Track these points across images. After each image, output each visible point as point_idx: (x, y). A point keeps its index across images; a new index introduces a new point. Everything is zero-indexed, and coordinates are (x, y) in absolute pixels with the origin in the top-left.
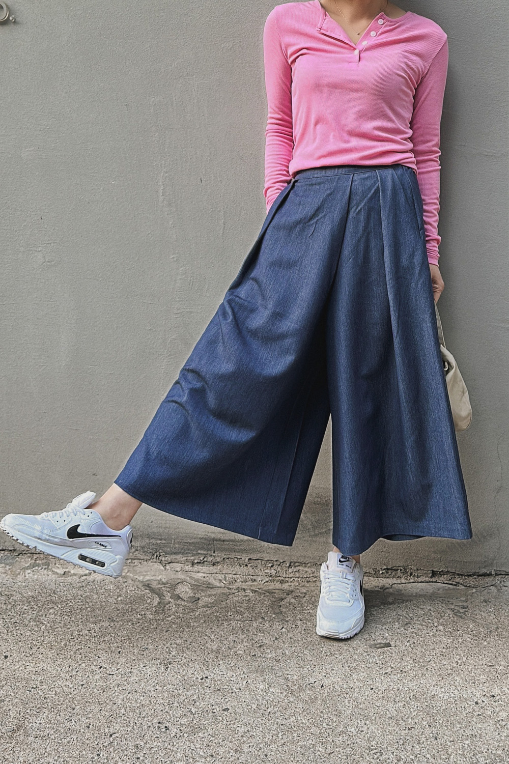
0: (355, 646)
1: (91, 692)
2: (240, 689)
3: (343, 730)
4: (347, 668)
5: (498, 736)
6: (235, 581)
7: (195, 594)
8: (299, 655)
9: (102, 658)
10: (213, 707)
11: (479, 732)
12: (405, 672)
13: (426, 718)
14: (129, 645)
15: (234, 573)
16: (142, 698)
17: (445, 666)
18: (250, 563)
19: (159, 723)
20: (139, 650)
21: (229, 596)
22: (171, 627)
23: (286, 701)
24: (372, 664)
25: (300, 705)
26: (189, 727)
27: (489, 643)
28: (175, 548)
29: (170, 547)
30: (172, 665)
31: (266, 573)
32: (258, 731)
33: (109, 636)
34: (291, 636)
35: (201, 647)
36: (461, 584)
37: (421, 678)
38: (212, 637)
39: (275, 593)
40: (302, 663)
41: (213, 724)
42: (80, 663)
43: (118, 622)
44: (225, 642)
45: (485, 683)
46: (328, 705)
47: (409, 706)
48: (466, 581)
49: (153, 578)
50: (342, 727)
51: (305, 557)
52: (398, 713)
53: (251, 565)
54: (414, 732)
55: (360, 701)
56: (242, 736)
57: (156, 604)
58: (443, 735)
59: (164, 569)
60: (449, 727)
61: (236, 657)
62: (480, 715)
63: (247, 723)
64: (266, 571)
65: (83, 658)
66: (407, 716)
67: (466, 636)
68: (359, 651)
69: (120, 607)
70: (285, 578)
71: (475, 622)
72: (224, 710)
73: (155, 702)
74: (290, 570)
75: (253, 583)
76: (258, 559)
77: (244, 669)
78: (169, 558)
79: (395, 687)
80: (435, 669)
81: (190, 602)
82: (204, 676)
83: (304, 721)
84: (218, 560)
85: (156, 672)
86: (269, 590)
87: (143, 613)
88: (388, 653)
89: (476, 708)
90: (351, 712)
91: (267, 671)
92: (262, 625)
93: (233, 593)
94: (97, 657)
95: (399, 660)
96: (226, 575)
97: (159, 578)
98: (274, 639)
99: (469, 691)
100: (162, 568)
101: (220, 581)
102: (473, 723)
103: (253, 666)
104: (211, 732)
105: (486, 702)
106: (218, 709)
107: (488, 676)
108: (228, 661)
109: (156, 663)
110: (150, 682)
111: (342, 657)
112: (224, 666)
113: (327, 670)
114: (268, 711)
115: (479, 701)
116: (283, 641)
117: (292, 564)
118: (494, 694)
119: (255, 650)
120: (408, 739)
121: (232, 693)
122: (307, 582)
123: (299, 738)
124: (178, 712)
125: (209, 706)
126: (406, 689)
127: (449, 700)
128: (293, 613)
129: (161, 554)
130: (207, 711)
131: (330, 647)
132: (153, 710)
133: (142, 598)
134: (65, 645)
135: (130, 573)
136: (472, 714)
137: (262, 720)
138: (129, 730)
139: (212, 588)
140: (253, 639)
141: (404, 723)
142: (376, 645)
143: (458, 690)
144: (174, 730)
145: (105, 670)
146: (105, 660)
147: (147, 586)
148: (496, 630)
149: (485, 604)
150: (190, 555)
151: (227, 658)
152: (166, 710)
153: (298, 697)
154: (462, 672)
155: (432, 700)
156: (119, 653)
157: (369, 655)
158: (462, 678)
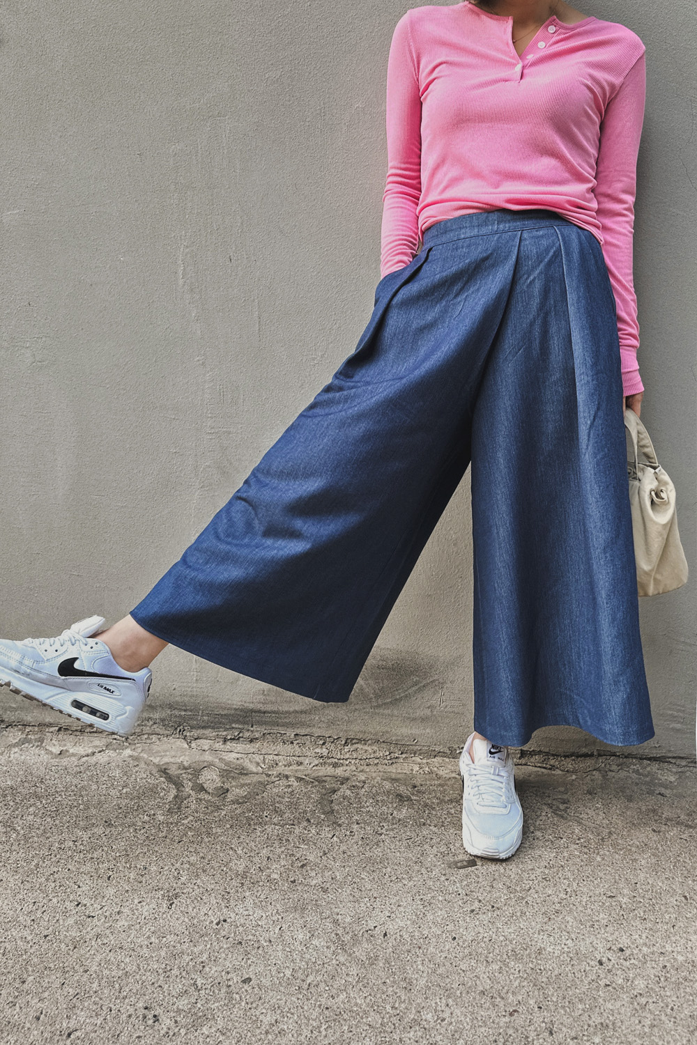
0: (429, 865)
1: (57, 949)
2: (270, 941)
3: (416, 1017)
4: (420, 902)
5: (638, 1027)
6: (277, 764)
7: (223, 783)
8: (354, 880)
9: (84, 889)
10: (229, 976)
11: (611, 1018)
12: (499, 909)
13: (533, 992)
14: (124, 865)
15: (276, 753)
16: (128, 960)
17: (551, 897)
18: (296, 740)
19: (146, 1008)
20: (137, 874)
21: (267, 787)
22: (185, 835)
23: (334, 962)
24: (453, 895)
25: (354, 970)
26: (190, 1015)
27: (603, 859)
28: (203, 721)
29: (197, 720)
30: (179, 899)
31: (316, 753)
32: (291, 1021)
33: (100, 851)
34: (345, 848)
35: (222, 868)
36: (557, 768)
37: (520, 920)
39: (326, 782)
40: (357, 894)
41: (225, 1008)
42: (50, 898)
43: (116, 827)
44: (256, 860)
45: (607, 926)
46: (394, 970)
47: (508, 969)
48: (562, 763)
49: (172, 760)
50: (414, 1011)
51: (365, 732)
52: (493, 983)
53: (297, 742)
54: (519, 1020)
55: (439, 960)
56: (267, 1032)
57: (171, 798)
58: (560, 1026)
59: (188, 747)
60: (568, 1010)
61: (268, 884)
62: (609, 985)
63: (276, 1006)
64: (317, 750)
65: (57, 888)
66: (506, 988)
67: (573, 847)
68: (434, 873)
69: (123, 802)
70: (340, 759)
71: (580, 823)
72: (244, 982)
73: (146, 966)
74: (346, 749)
75: (299, 768)
76: (306, 735)
77: (278, 905)
78: (195, 733)
79: (485, 935)
80: (537, 904)
81: (216, 795)
82: (222, 919)
83: (358, 1001)
84: (257, 736)
85: (154, 911)
86: (318, 777)
87: (153, 812)
88: (473, 876)
89: (600, 971)
90: (427, 982)
91: (309, 908)
92: (306, 832)
93: (273, 782)
94: (77, 887)
96: (266, 756)
97: (179, 761)
98: (321, 854)
99: (588, 941)
100: (186, 746)
101: (258, 764)
102: (601, 1000)
103: (291, 900)
104: (221, 1024)
105: (613, 961)
106: (236, 979)
107: (610, 914)
108: (258, 891)
109: (157, 896)
110: (144, 929)
111: (413, 883)
112: (251, 901)
113: (392, 906)
114: (308, 982)
115: (604, 960)
116: (334, 858)
117: (349, 741)
118: (623, 946)
119: (295, 872)
120: (510, 1035)
121: (258, 948)
122: (367, 765)
123: (351, 1034)
124: (176, 986)
125: (224, 973)
126: (502, 938)
127: (562, 958)
128: (348, 813)
129: (186, 728)
130: (219, 983)
131: (396, 867)
132: (140, 982)
133: (153, 790)
134: (37, 865)
135: (145, 753)
136: (596, 984)
137: (298, 999)
138: (99, 1022)
139: (246, 774)
140: (293, 854)
141: (502, 1003)
142: (456, 863)
143: (573, 940)
144: (166, 1022)
145: (83, 908)
146: (87, 892)
147: (164, 771)
148: (609, 837)
149: (590, 797)
150: (221, 730)
151: (256, 886)
152: (160, 983)
153: (351, 955)
154: (575, 908)
155: (539, 958)
156: (109, 878)
157: (447, 879)
158: (575, 918)
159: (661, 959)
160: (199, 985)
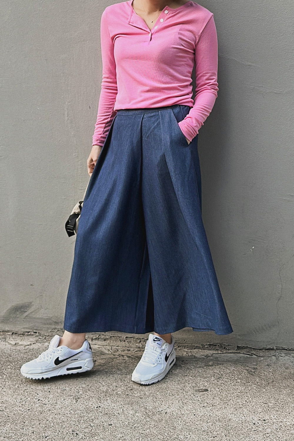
0: (187, 390)
1: (34, 414)
2: (119, 414)
4: (181, 403)
6: (118, 350)
8: (154, 395)
9: (40, 395)
10: (103, 423)
12: (215, 406)
13: (224, 431)
14: (55, 387)
15: (117, 345)
16: (63, 417)
17: (239, 403)
18: (127, 340)
19: (73, 431)
20: (61, 391)
21: (114, 360)
23: (145, 420)
24: (196, 401)
25: (153, 423)
26: (90, 434)
30: (80, 399)
31: (136, 346)
32: (128, 436)
35: (97, 389)
37: (224, 410)
38: (104, 384)
40: (155, 400)
41: (103, 432)
42: (27, 397)
44: (111, 387)
45: (260, 413)
46: (169, 423)
47: (215, 425)
50: (176, 435)
52: (208, 428)
55: (187, 421)
60: (237, 437)
61: (117, 395)
62: (256, 430)
63: (122, 432)
64: (137, 345)
66: (213, 430)
67: (253, 386)
68: (189, 393)
71: (260, 377)
72: (109, 425)
73: (70, 420)
75: (128, 352)
76: (131, 338)
77: (121, 402)
79: (208, 414)
80: (232, 405)
82: (98, 406)
83: (154, 432)
84: (107, 338)
85: (70, 403)
88: (206, 395)
89: (253, 426)
90: (182, 427)
91: (134, 404)
93: (117, 358)
94: (37, 394)
95: (212, 399)
96: (112, 347)
98: (139, 386)
99: (251, 417)
101: (109, 350)
102: (251, 435)
103: (127, 401)
104: (101, 436)
105: (260, 423)
106: (106, 424)
107: (263, 409)
108: (112, 398)
109: (70, 398)
110: (67, 408)
111: (179, 396)
112: (110, 401)
113: (169, 404)
114: (134, 426)
115: (256, 423)
118: (265, 419)
119: (128, 391)
121: (114, 415)
124: (83, 426)
125: (101, 423)
126: (215, 415)
127: (238, 422)
130: (100, 425)
131: (172, 391)
132: (69, 424)
134: (18, 387)
136: (251, 430)
137: (131, 431)
138: (56, 434)
139: (103, 354)
140: (127, 385)
141: (211, 434)
142: (199, 390)
143: (245, 417)
144: (81, 435)
145: (41, 401)
146: (41, 396)
148: (272, 383)
149: (268, 367)
151: (112, 396)
152: (77, 424)
153: (151, 419)
154: (248, 406)
155: (229, 421)
156: (49, 392)
157: (194, 396)
158: (248, 410)
159: (280, 423)
160: (92, 426)
